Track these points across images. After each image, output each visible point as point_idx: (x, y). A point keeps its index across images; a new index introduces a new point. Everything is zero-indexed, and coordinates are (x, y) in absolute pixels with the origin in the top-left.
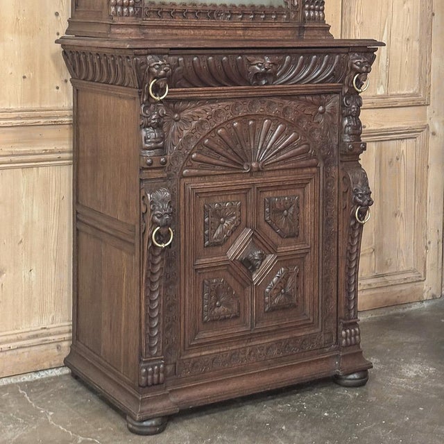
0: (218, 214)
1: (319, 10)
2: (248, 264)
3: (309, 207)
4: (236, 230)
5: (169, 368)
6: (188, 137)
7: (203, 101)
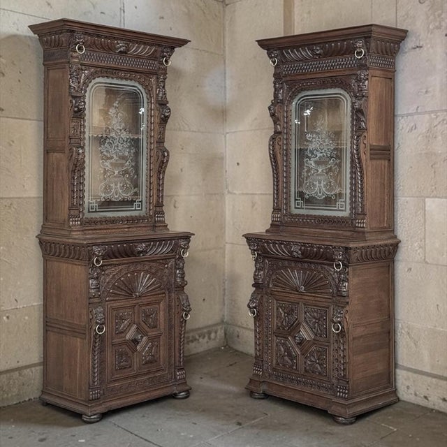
0: (122, 318)
1: (162, 217)
2: (136, 342)
3: (162, 313)
4: (130, 326)
5: (102, 392)
6: (108, 283)
7: (115, 265)
